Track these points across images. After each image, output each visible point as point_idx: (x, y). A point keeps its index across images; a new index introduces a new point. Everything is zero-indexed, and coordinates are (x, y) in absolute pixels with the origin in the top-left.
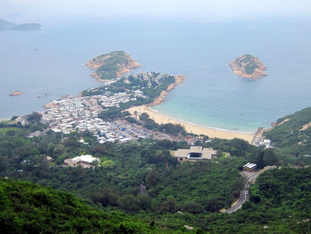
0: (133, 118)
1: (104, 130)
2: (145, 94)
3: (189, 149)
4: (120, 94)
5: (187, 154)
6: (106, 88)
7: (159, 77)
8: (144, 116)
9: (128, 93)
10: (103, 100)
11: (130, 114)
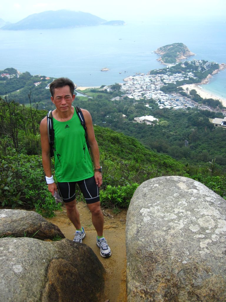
0: (185, 93)
1: (163, 99)
2: (195, 76)
3: (223, 118)
4: (177, 75)
5: (222, 122)
6: (168, 70)
7: (207, 64)
8: (193, 92)
9: (183, 74)
10: (165, 78)
11: (183, 90)
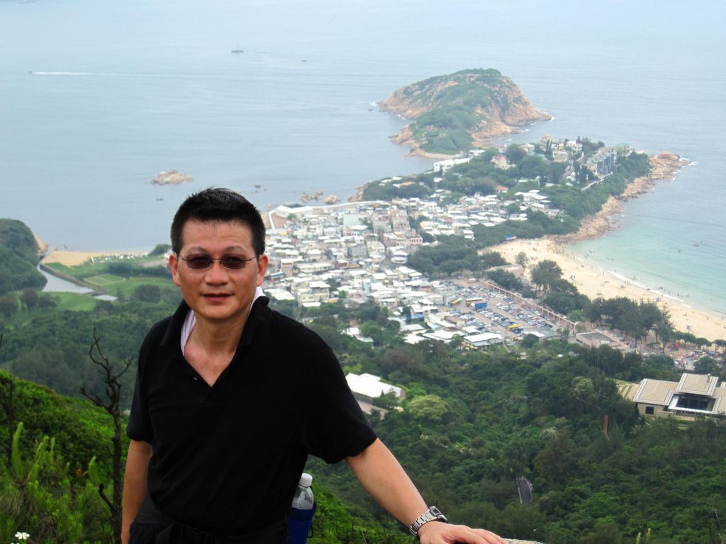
0: (512, 275)
1: (422, 304)
2: (554, 205)
3: (678, 380)
4: (478, 199)
5: (671, 395)
6: (437, 180)
7: (600, 154)
8: (547, 272)
9: (502, 198)
10: (425, 214)
11: (502, 262)
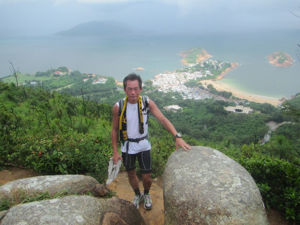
0: (203, 87)
1: (186, 92)
2: (212, 73)
4: (197, 72)
5: (234, 109)
6: (189, 69)
7: (221, 63)
8: (210, 86)
9: (202, 72)
10: (187, 75)
11: (202, 84)
